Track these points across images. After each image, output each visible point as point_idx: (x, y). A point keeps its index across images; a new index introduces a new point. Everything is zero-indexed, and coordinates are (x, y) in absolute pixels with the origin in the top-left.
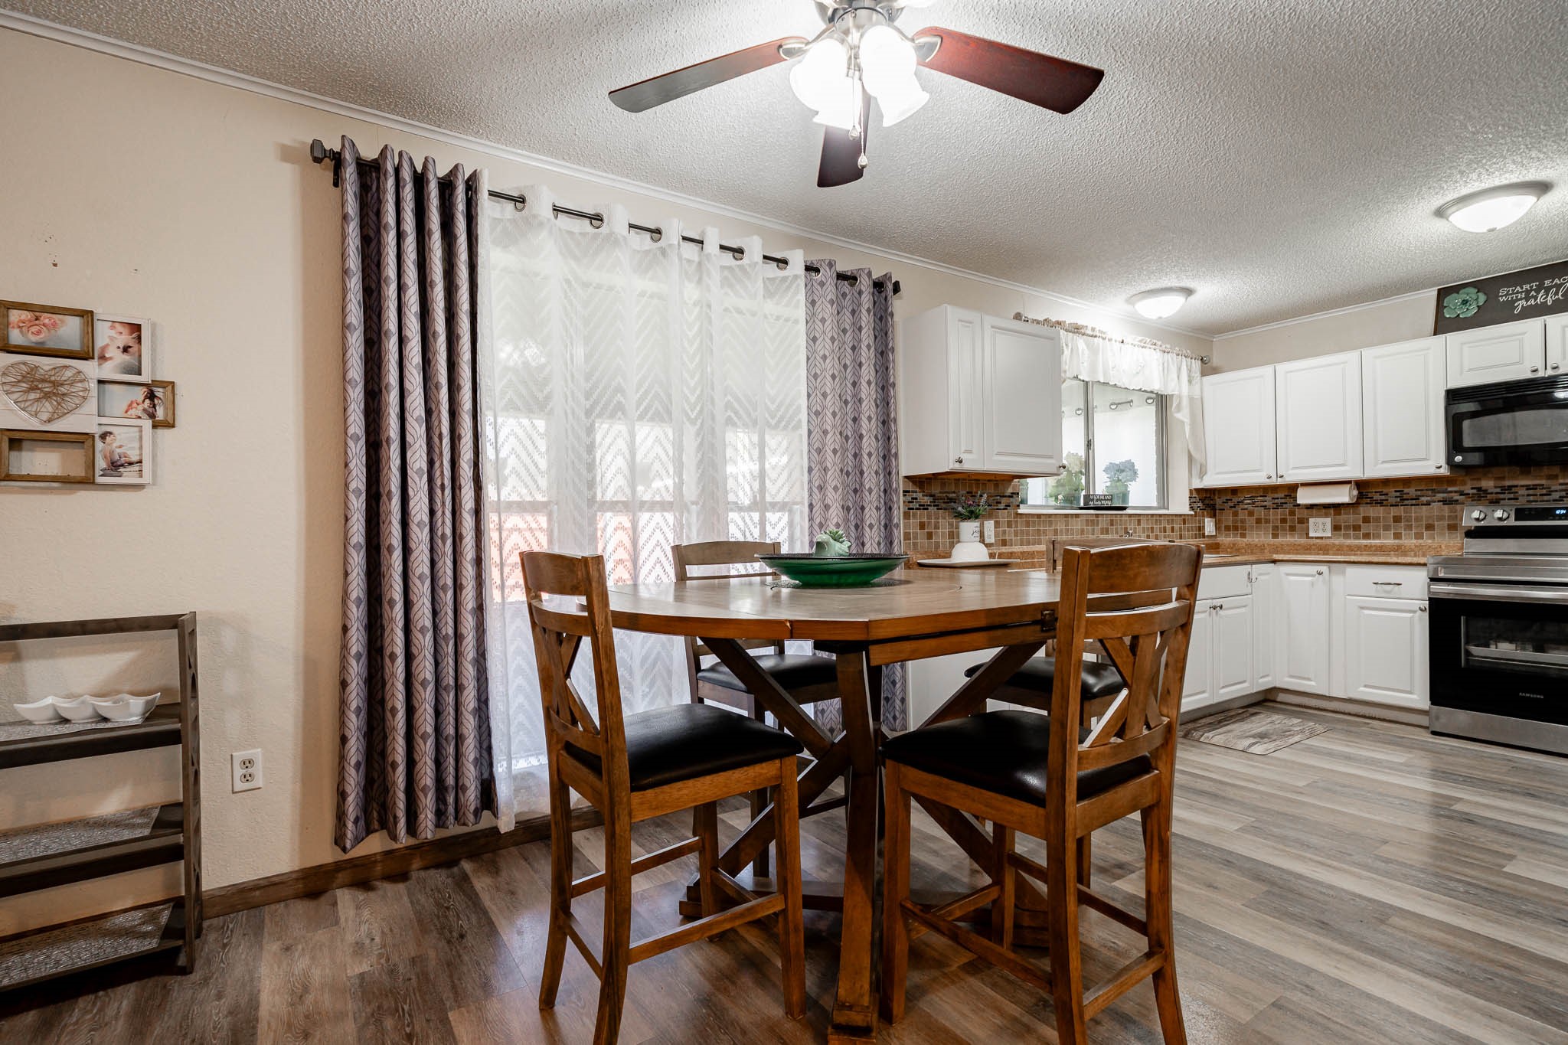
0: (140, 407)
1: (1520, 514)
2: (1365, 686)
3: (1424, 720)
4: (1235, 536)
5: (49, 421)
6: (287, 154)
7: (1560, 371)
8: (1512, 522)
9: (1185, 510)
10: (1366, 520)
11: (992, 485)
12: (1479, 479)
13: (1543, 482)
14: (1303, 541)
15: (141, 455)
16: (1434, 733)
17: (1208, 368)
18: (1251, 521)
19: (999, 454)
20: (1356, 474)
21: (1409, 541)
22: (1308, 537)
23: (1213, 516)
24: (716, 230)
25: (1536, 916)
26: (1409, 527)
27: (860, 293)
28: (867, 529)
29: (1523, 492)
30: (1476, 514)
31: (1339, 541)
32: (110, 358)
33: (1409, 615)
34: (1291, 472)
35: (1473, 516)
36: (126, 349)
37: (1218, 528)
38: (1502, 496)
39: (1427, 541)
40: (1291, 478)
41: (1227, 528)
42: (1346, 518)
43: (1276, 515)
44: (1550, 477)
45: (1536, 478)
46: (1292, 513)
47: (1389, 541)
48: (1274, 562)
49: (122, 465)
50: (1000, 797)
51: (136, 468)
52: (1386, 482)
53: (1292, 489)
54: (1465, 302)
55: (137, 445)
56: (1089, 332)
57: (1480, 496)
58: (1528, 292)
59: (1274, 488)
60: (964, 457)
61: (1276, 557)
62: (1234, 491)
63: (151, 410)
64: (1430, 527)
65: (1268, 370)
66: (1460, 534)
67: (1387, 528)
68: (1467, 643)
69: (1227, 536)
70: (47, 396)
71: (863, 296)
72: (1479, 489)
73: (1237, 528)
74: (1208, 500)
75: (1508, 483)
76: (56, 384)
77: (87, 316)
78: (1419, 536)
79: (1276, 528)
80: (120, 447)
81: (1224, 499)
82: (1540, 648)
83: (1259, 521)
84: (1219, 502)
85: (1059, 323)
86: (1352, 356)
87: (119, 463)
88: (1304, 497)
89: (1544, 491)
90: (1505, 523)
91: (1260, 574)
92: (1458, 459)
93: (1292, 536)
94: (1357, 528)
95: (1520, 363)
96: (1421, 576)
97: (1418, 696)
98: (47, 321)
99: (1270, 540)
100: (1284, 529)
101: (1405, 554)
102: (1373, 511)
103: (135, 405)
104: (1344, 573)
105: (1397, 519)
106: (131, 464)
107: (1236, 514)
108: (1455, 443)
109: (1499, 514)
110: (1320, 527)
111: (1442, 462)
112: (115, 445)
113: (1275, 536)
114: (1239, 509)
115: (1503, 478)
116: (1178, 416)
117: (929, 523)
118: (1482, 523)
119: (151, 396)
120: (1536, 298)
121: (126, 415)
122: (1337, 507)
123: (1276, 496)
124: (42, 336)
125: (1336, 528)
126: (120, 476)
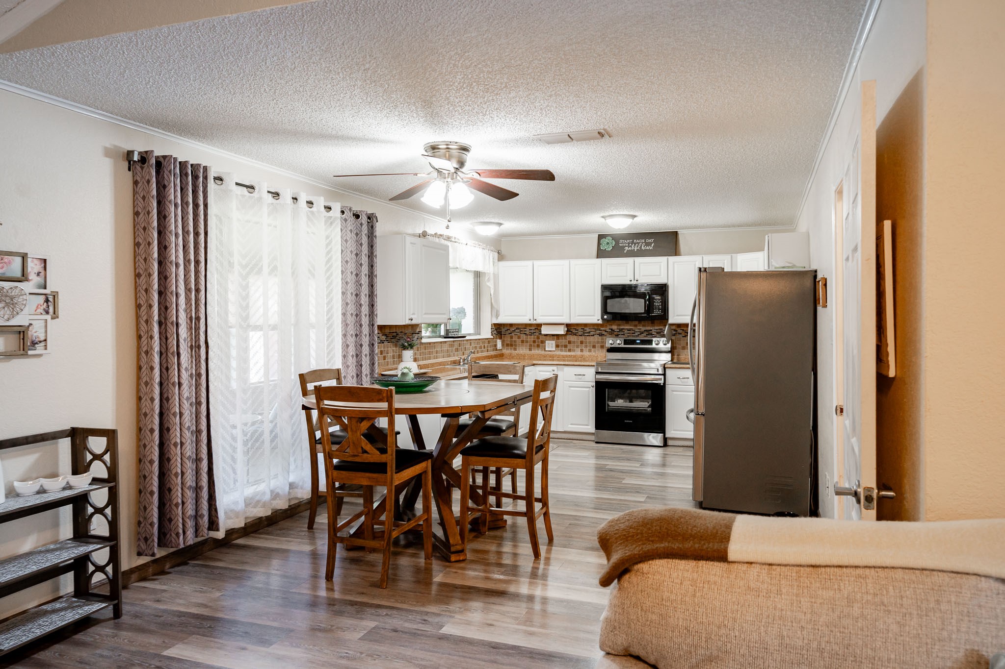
0: (42, 308)
1: (626, 342)
2: (572, 424)
3: (593, 438)
4: (511, 349)
5: (8, 320)
6: (108, 153)
7: (639, 282)
8: (623, 346)
9: (489, 336)
10: (570, 342)
11: (410, 327)
12: (612, 325)
13: (633, 328)
14: (543, 352)
15: (46, 336)
16: (597, 443)
17: (501, 257)
18: (519, 341)
19: (425, 314)
20: (567, 321)
21: (586, 353)
22: (545, 351)
23: (501, 338)
24: (305, 194)
25: (631, 492)
26: (586, 347)
27: (361, 224)
28: (364, 357)
29: (626, 331)
30: (611, 342)
31: (559, 353)
32: (31, 280)
33: (588, 389)
34: (540, 317)
35: (610, 342)
36: (38, 274)
37: (503, 345)
38: (619, 333)
39: (593, 353)
40: (540, 321)
41: (507, 345)
42: (562, 341)
43: (531, 339)
44: (636, 326)
45: (631, 326)
46: (538, 338)
47: (578, 353)
48: (534, 365)
49: (37, 343)
50: (509, 459)
51: (43, 344)
52: (578, 325)
53: (539, 326)
54: (608, 243)
55: (43, 330)
56: (453, 240)
57: (612, 333)
58: (629, 243)
59: (531, 325)
60: (412, 317)
61: (535, 362)
62: (511, 325)
63: (47, 309)
64: (594, 347)
65: (529, 263)
66: (605, 350)
67: (578, 347)
68: (608, 401)
69: (507, 349)
70: (7, 305)
71: (363, 227)
72: (612, 329)
73: (511, 345)
74: (500, 330)
75: (621, 327)
76: (12, 298)
77: (24, 257)
78: (590, 351)
79: (531, 345)
80: (36, 332)
81: (506, 329)
82: (631, 401)
83: (523, 342)
84: (503, 330)
85: (441, 235)
86: (565, 262)
87: (35, 342)
88: (545, 330)
89: (633, 332)
90: (620, 346)
91: (529, 372)
92: (605, 317)
93: (538, 350)
94: (566, 346)
95: (626, 276)
96: (592, 371)
97: (591, 427)
98: (6, 260)
99: (528, 352)
100: (534, 346)
101: (585, 360)
102: (572, 338)
103: (39, 306)
104: (563, 371)
105: (582, 343)
106: (40, 342)
107: (512, 337)
108: (605, 310)
109: (618, 342)
110: (550, 345)
111: (600, 318)
112: (34, 331)
113: (530, 350)
114: (513, 334)
115: (620, 325)
116: (488, 284)
117: (384, 350)
118: (613, 346)
119: (47, 301)
120: (631, 247)
121: (36, 313)
122: (558, 336)
123: (531, 328)
124: (4, 269)
125: (557, 346)
126: (35, 350)
